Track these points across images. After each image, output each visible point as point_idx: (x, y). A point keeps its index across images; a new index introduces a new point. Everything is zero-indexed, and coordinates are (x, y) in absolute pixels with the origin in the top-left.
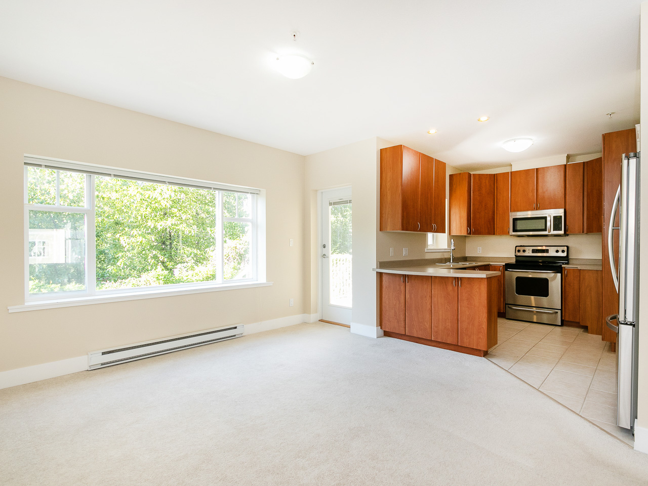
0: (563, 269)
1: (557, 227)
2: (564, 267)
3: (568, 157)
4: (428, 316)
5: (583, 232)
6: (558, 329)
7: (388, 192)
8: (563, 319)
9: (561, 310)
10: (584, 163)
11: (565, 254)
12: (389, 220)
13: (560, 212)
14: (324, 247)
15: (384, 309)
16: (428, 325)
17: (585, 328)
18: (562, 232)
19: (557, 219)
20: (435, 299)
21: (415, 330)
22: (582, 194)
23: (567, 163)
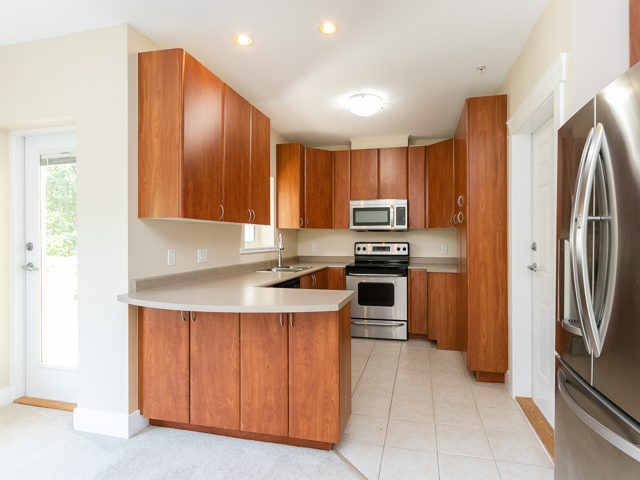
0: (409, 271)
1: (400, 221)
2: (410, 269)
3: (410, 140)
4: (232, 385)
5: (425, 227)
6: (404, 345)
7: (155, 140)
8: (409, 332)
9: (407, 321)
10: (425, 146)
11: (406, 253)
12: (157, 195)
13: (403, 203)
14: (29, 247)
15: (146, 375)
16: (232, 403)
17: (434, 342)
18: (405, 227)
19: (400, 211)
20: (246, 351)
21: (207, 412)
22: (423, 183)
23: (409, 146)
